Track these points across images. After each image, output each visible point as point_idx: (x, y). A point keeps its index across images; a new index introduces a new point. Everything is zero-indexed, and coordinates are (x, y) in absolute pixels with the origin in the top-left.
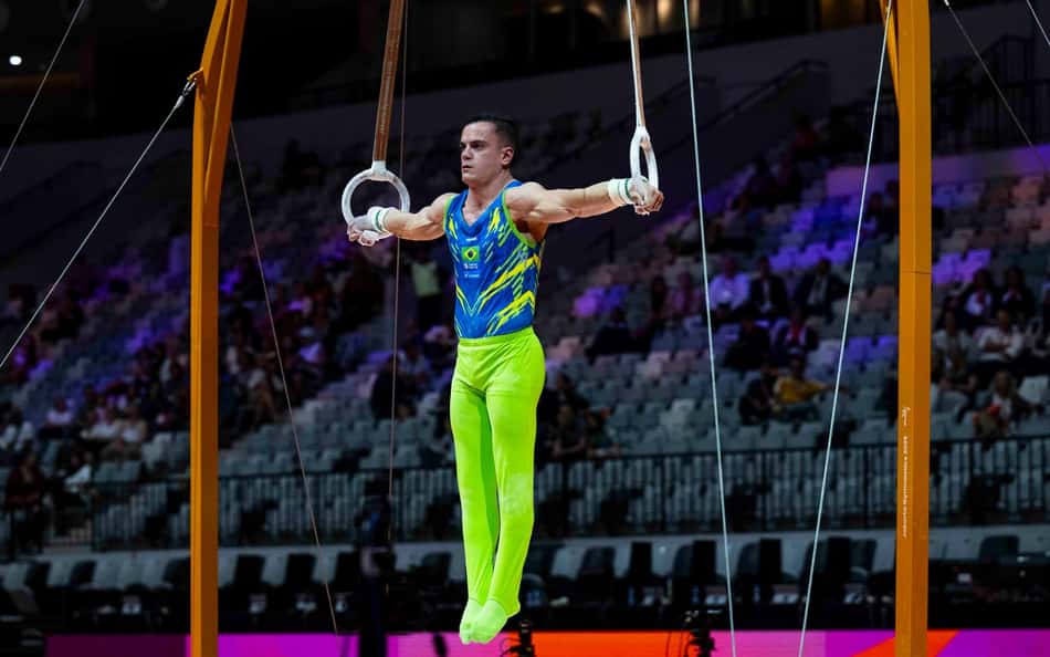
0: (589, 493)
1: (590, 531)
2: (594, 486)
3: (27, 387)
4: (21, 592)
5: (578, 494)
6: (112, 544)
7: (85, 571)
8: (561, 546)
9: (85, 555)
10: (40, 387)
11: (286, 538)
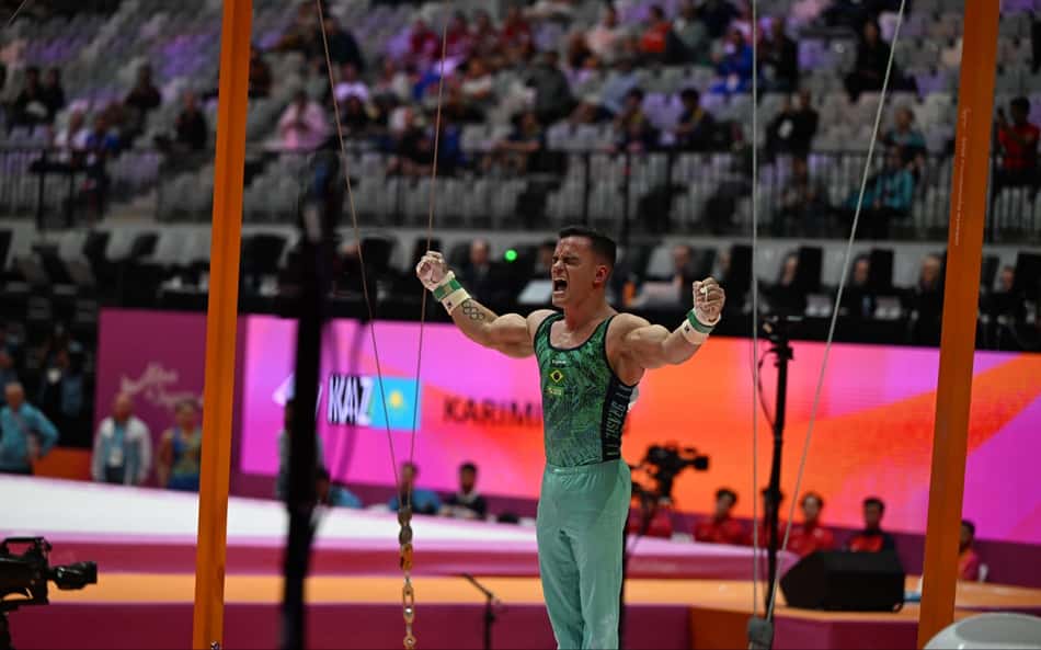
0: (694, 189)
1: (695, 228)
2: (700, 179)
3: (97, 43)
4: (76, 263)
5: (682, 189)
6: (178, 215)
7: (147, 243)
8: (659, 244)
9: (146, 226)
10: (111, 43)
11: (366, 218)
